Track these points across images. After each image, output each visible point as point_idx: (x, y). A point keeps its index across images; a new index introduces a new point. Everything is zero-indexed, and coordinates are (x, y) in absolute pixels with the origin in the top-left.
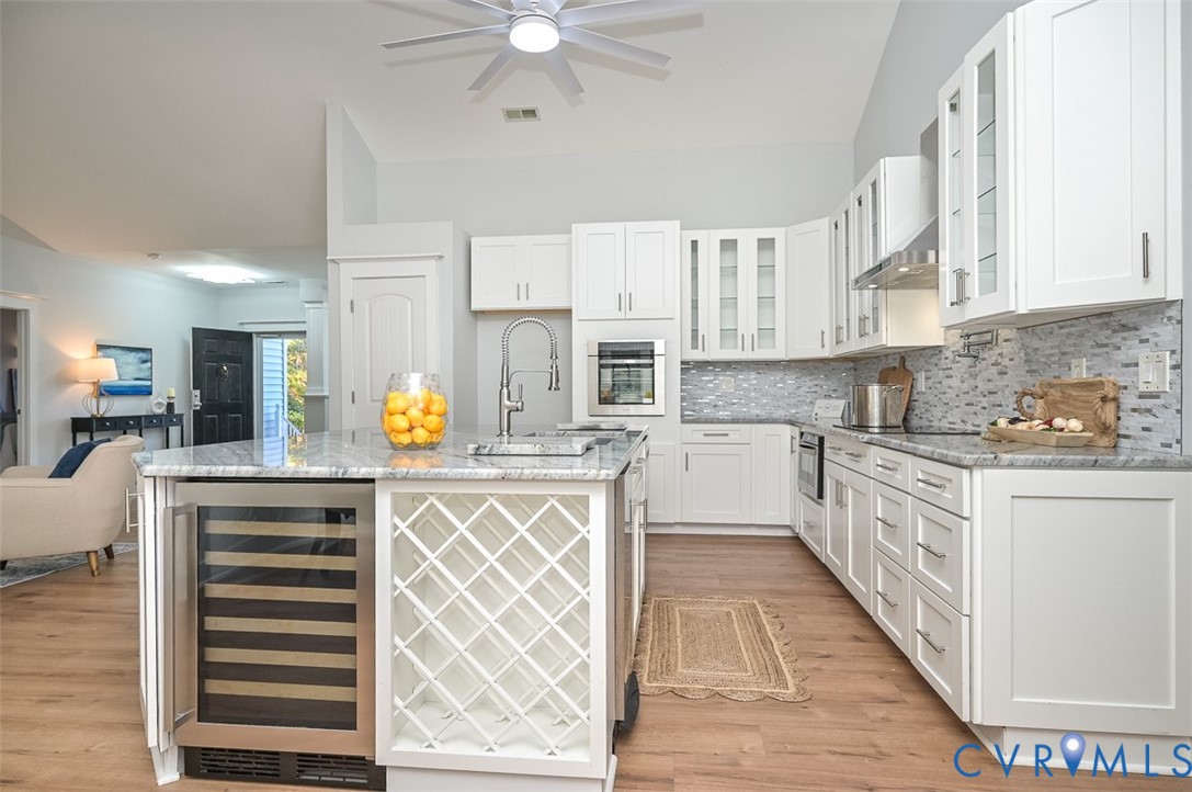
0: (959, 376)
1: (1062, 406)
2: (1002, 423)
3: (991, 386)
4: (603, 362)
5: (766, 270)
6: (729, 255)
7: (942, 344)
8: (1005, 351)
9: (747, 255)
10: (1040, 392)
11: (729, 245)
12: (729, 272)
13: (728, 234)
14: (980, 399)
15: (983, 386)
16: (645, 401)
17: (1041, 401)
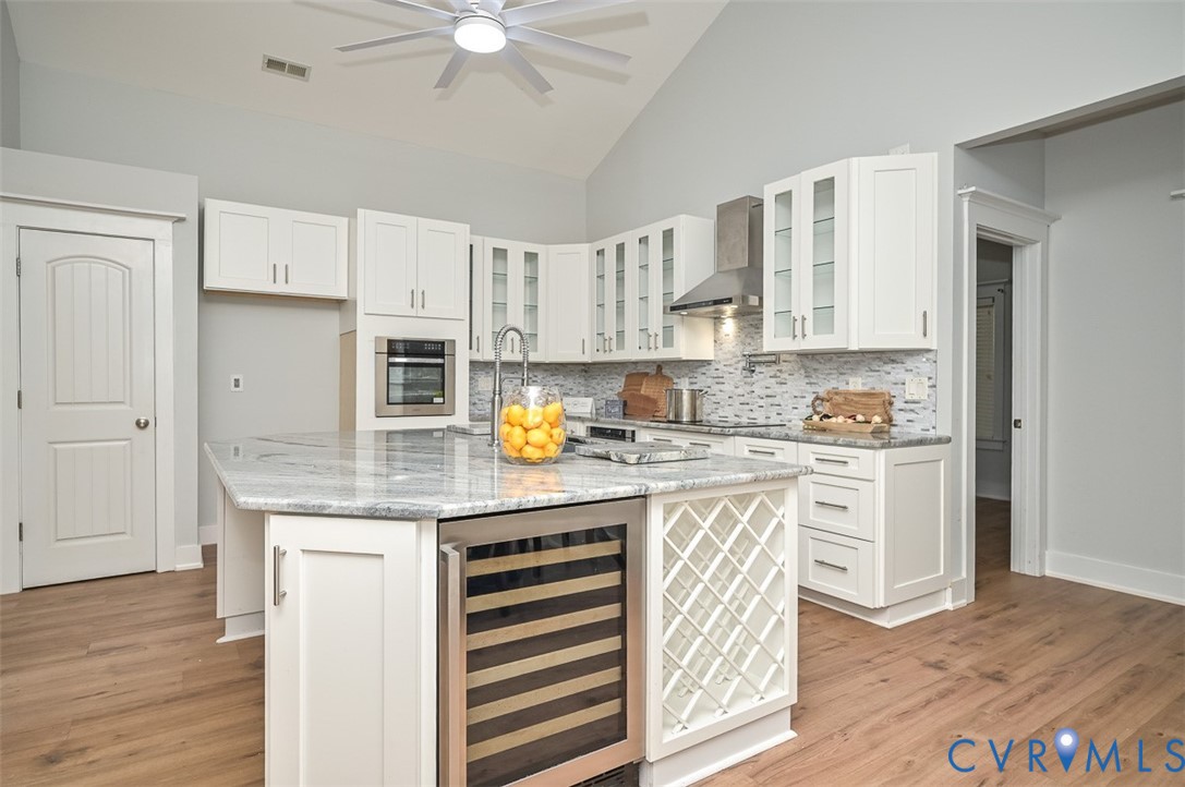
0: (732, 383)
1: (844, 407)
2: (816, 418)
3: (769, 392)
4: (392, 360)
5: (532, 280)
6: (500, 263)
7: (712, 358)
8: (784, 369)
9: (516, 267)
10: (826, 397)
11: (500, 254)
12: (500, 278)
13: (501, 244)
14: (759, 400)
15: (758, 391)
16: (436, 400)
17: (828, 404)
